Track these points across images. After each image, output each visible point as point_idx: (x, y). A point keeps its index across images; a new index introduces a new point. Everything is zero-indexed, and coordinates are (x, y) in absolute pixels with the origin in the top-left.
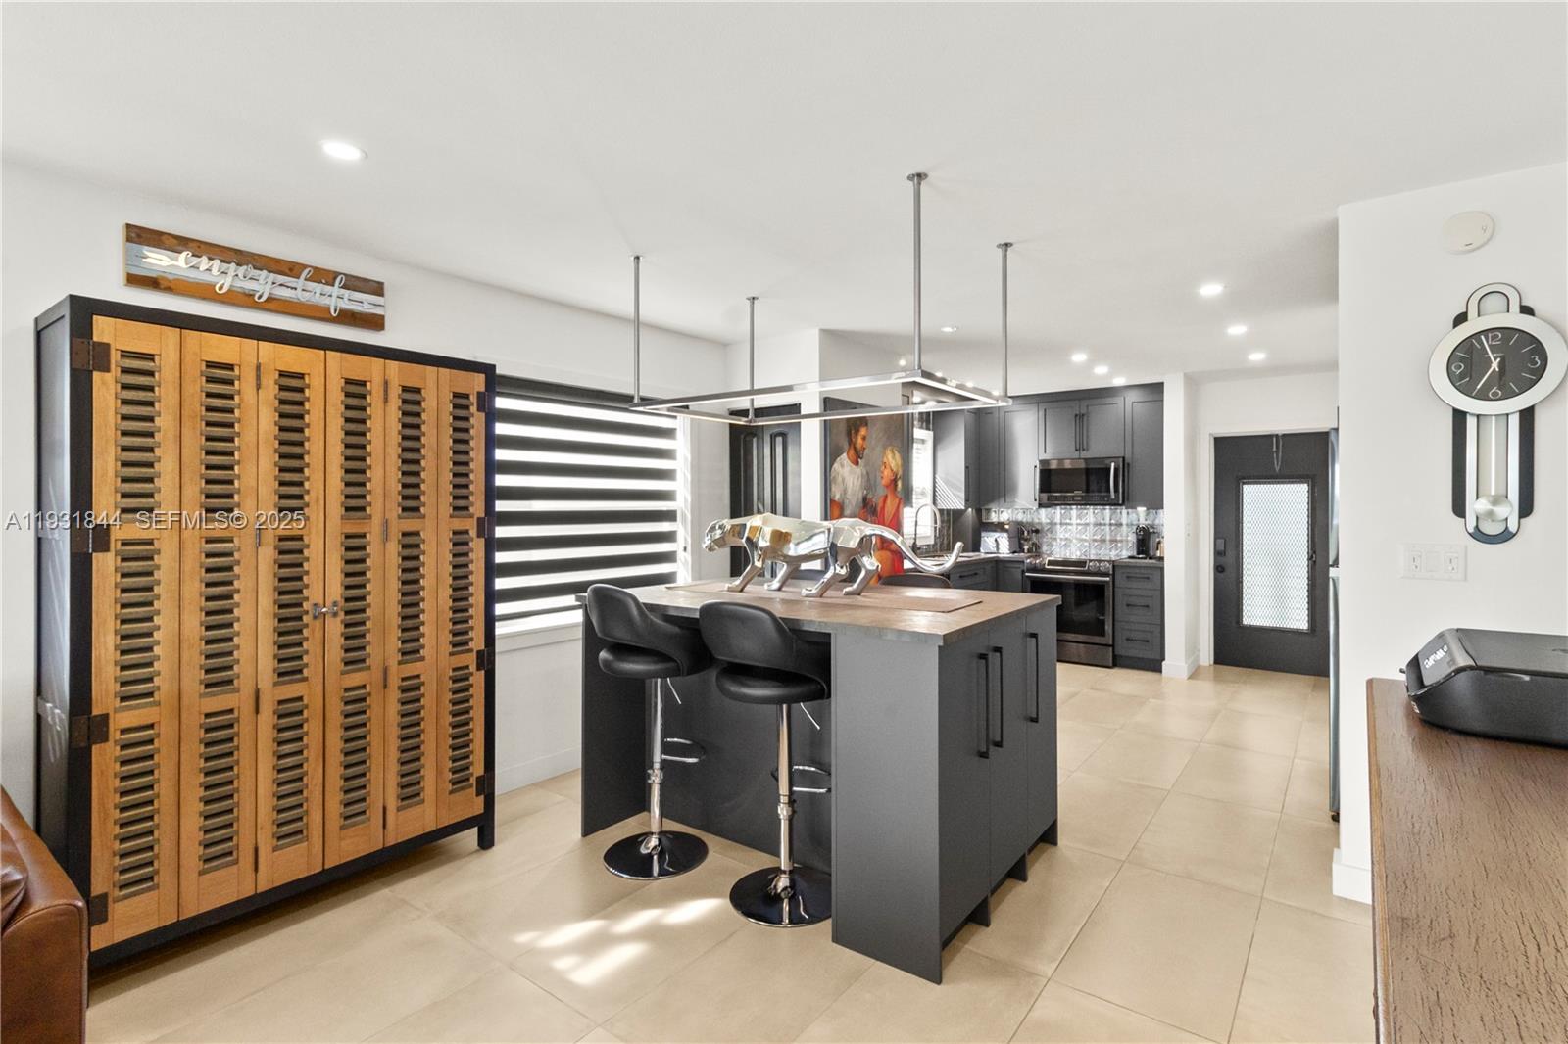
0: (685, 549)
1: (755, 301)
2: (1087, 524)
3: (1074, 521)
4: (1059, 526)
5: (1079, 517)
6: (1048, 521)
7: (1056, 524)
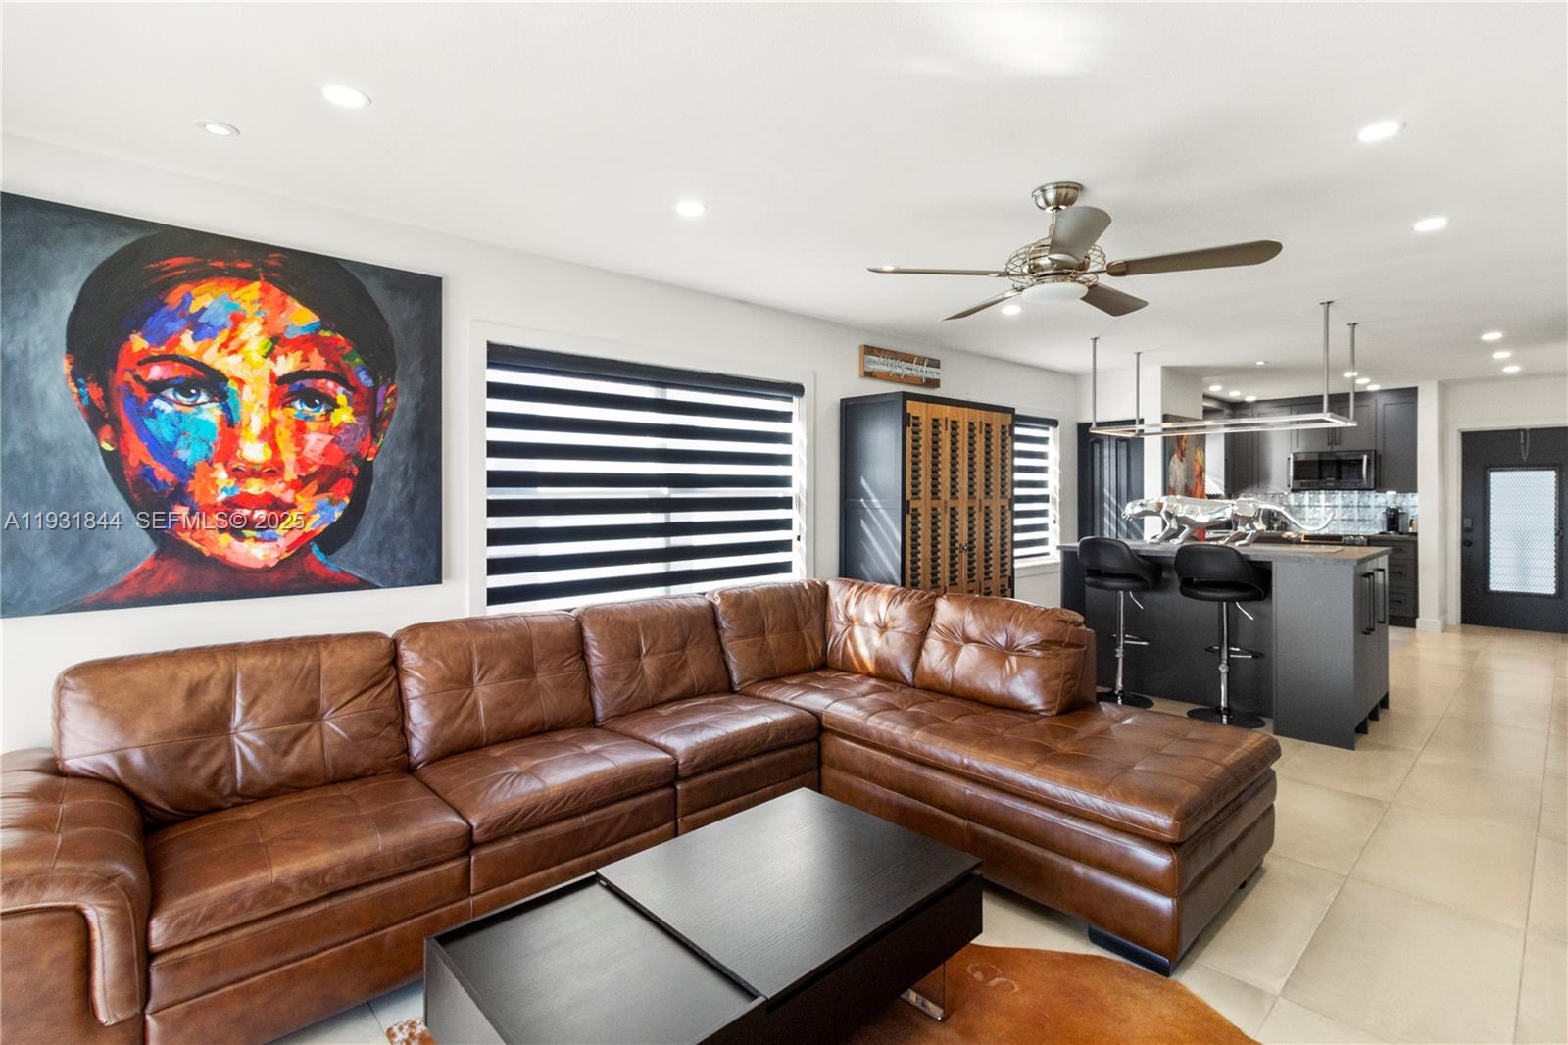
0: (1055, 522)
1: (1141, 355)
2: (1336, 506)
3: (1323, 502)
4: (1307, 508)
5: (1327, 500)
6: (1296, 504)
7: (1304, 506)
